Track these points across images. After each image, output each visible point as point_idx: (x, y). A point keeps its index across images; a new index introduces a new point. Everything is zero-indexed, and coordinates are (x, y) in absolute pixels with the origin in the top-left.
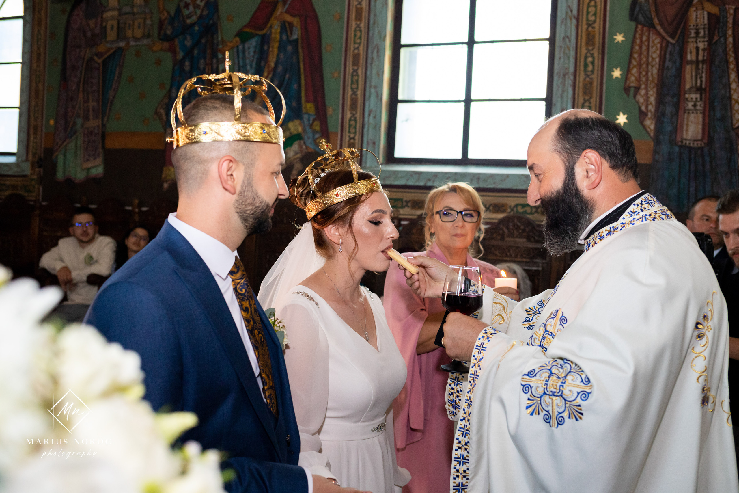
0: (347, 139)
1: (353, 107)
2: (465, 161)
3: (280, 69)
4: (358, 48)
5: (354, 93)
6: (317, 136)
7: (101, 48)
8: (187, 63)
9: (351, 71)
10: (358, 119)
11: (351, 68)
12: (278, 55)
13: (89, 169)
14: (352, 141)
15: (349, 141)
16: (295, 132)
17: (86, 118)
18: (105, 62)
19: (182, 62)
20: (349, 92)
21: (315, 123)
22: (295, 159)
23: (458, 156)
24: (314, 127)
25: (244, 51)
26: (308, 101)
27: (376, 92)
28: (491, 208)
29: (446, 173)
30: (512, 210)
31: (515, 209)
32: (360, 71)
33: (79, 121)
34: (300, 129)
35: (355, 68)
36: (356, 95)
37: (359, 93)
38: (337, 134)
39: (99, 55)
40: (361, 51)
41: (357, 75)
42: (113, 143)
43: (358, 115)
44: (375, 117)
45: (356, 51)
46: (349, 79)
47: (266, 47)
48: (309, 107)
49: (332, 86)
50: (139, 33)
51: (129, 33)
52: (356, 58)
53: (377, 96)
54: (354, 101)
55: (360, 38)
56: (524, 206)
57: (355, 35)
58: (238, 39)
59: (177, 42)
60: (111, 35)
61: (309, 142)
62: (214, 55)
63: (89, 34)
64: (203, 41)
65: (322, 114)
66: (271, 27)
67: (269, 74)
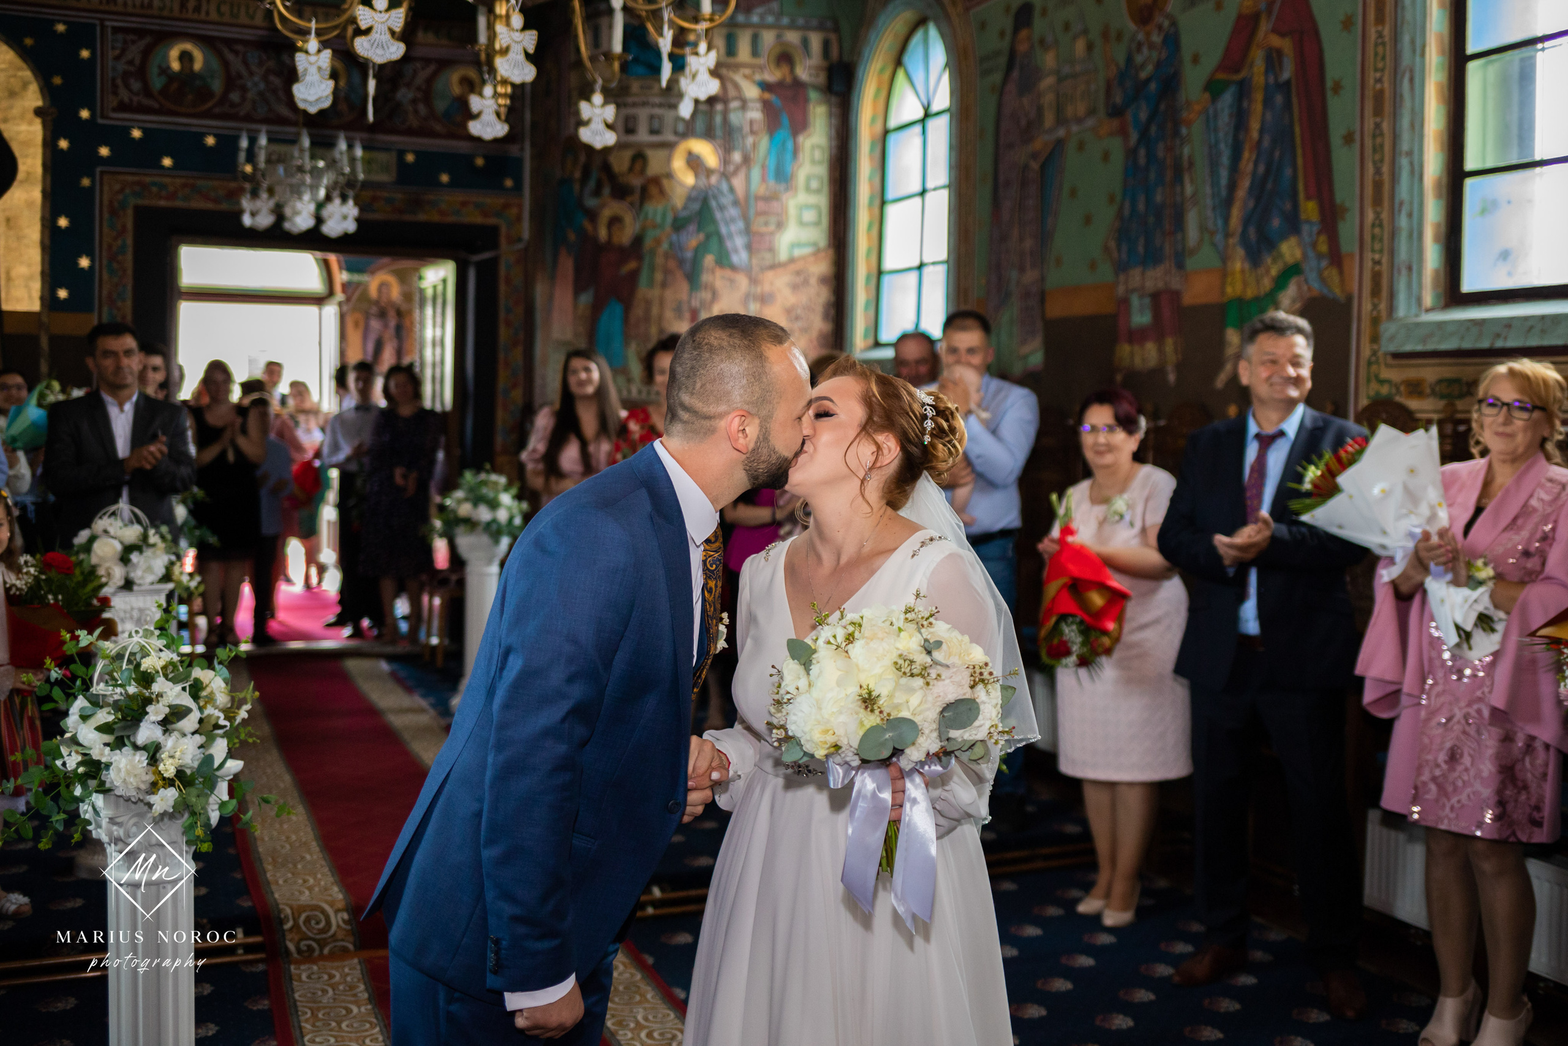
0: (1370, 264)
1: (1377, 201)
3: (1266, 143)
4: (1380, 80)
5: (1378, 171)
7: (1038, 144)
8: (1142, 152)
9: (1372, 126)
10: (1385, 223)
11: (1372, 121)
12: (1264, 115)
13: (1026, 357)
14: (1377, 268)
15: (1373, 269)
16: (1292, 261)
17: (1022, 269)
18: (1043, 167)
19: (1135, 152)
20: (1370, 170)
21: (1321, 239)
24: (1319, 248)
25: (1216, 116)
26: (1308, 198)
27: (1412, 164)
29: (1526, 319)
32: (1385, 126)
33: (1014, 275)
34: (1299, 254)
36: (1382, 174)
37: (1385, 169)
39: (1034, 156)
40: (1386, 85)
41: (1382, 134)
42: (1056, 309)
43: (1385, 216)
44: (1410, 215)
45: (1378, 86)
46: (1368, 143)
47: (1245, 104)
48: (1310, 209)
49: (1343, 160)
50: (1081, 108)
51: (1069, 111)
52: (1379, 96)
53: (1412, 172)
54: (1378, 186)
55: (1383, 58)
57: (1376, 55)
58: (1207, 96)
59: (1129, 116)
60: (1049, 119)
61: (1312, 276)
62: (1176, 133)
63: (1023, 122)
64: (1162, 107)
65: (1331, 216)
66: (1252, 64)
67: (1250, 155)
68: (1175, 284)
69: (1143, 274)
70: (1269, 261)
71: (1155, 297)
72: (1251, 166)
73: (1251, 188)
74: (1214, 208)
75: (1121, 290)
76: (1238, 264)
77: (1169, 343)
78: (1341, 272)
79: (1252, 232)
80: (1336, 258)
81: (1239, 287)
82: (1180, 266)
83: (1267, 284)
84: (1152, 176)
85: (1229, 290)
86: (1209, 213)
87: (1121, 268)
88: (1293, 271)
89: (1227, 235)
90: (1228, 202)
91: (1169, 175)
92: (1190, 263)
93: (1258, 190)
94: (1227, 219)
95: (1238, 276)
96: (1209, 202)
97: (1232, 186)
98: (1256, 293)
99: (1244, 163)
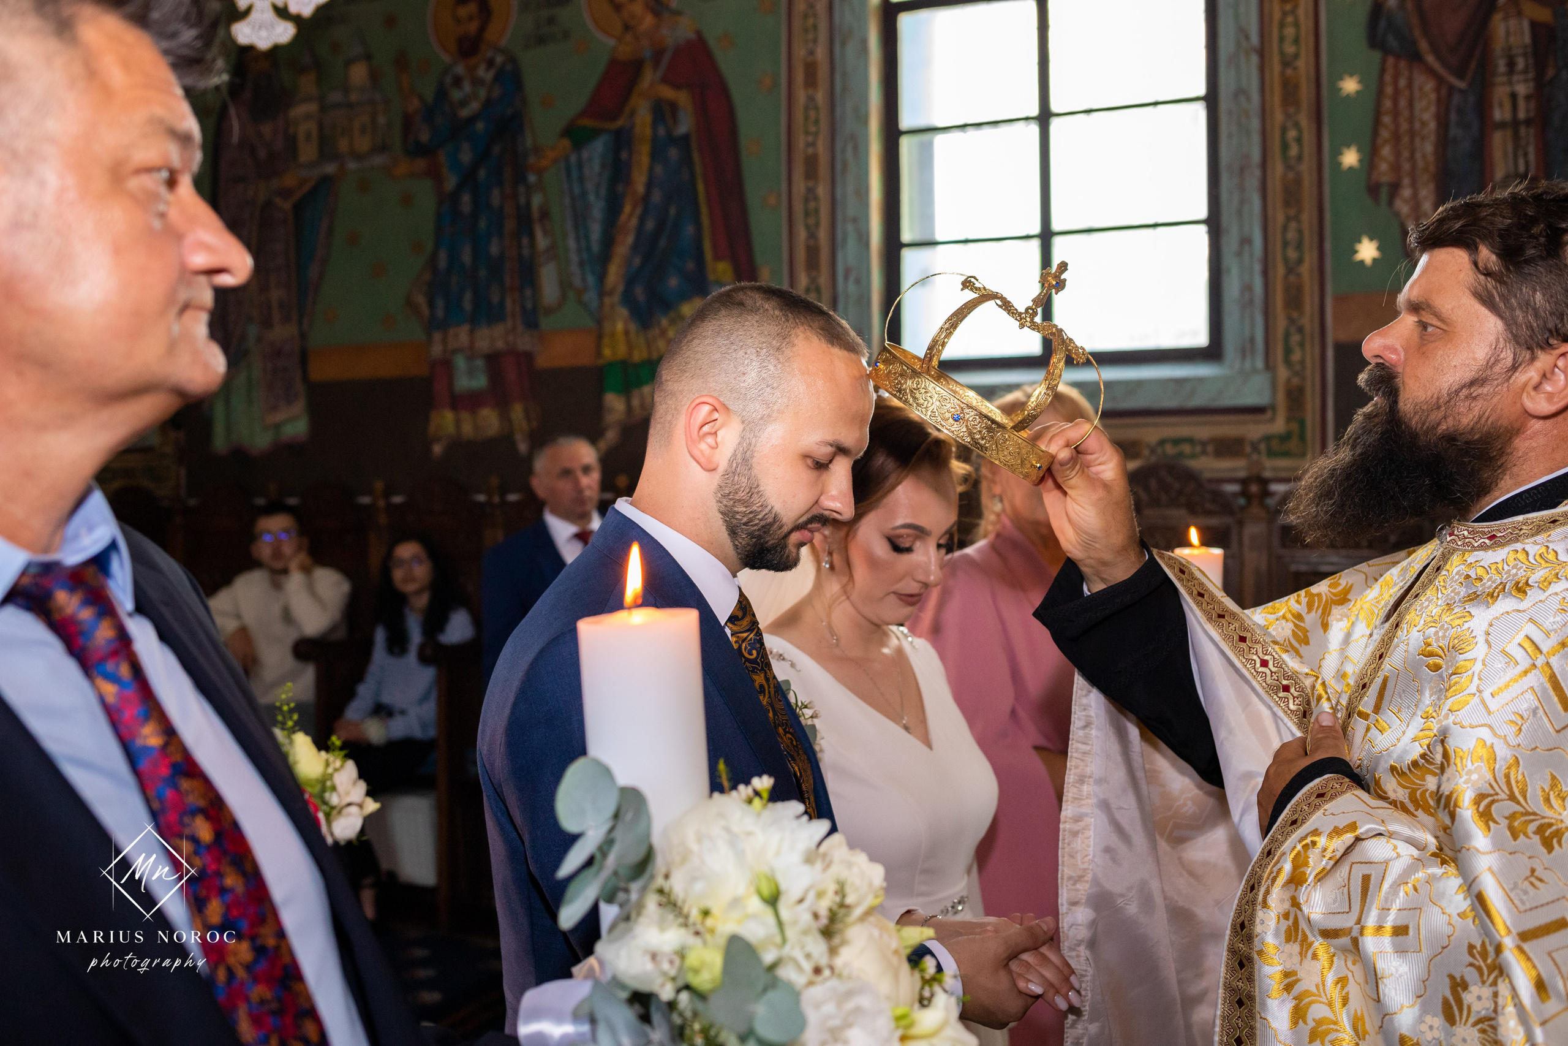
1: (813, 264)
3: (657, 197)
4: (813, 144)
5: (812, 235)
7: (289, 180)
8: (466, 198)
9: (803, 190)
10: (823, 288)
11: (802, 184)
12: (651, 169)
13: (277, 427)
17: (267, 323)
18: (299, 209)
19: (454, 197)
20: (802, 234)
25: (580, 166)
26: (717, 257)
27: (857, 230)
30: (1153, 451)
31: (1159, 450)
32: (822, 191)
33: (253, 331)
36: (816, 239)
37: (823, 234)
39: (285, 193)
40: (821, 149)
41: (816, 198)
42: (324, 370)
43: (823, 281)
44: (858, 281)
45: (810, 150)
46: (798, 208)
47: (624, 155)
48: (721, 269)
49: (768, 223)
50: (363, 144)
51: (343, 145)
52: (811, 163)
53: (859, 239)
54: (813, 252)
55: (817, 122)
56: (1177, 442)
57: (806, 118)
58: (566, 143)
59: (442, 156)
60: (307, 152)
62: (520, 177)
63: (262, 153)
64: (496, 149)
66: (633, 114)
67: (634, 207)
68: (525, 342)
69: (472, 332)
70: (664, 322)
71: (493, 360)
72: (634, 222)
73: (635, 247)
74: (581, 264)
75: (437, 350)
76: (620, 322)
77: (517, 412)
79: (639, 292)
81: (622, 351)
82: (532, 323)
83: (663, 346)
84: (483, 224)
85: (607, 352)
86: (574, 268)
87: (434, 325)
89: (602, 294)
90: (605, 257)
91: (510, 225)
92: (546, 323)
93: (646, 246)
94: (602, 277)
95: (621, 338)
96: (574, 258)
97: (608, 242)
98: (645, 355)
99: (623, 217)
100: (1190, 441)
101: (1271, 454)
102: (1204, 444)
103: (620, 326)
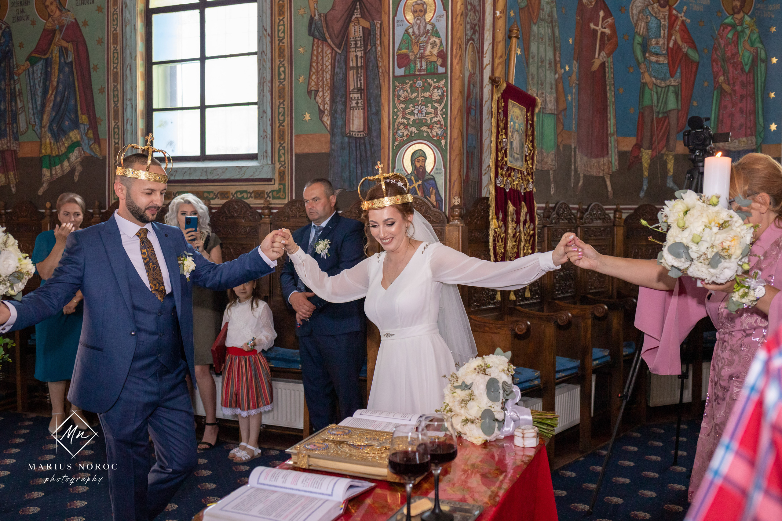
0: (113, 144)
1: (116, 118)
2: (204, 157)
3: (61, 87)
4: (116, 68)
5: (116, 105)
6: (91, 143)
9: (113, 86)
10: (120, 127)
11: (112, 84)
12: (59, 75)
14: (117, 145)
15: (115, 145)
16: (75, 140)
20: (112, 105)
21: (89, 132)
22: (76, 163)
23: (198, 153)
24: (88, 135)
25: (33, 73)
26: (83, 114)
27: (132, 104)
28: (219, 196)
29: (183, 168)
30: (233, 196)
31: (235, 195)
32: (119, 87)
34: (79, 138)
35: (116, 84)
36: (118, 107)
37: (119, 105)
38: (106, 140)
40: (119, 70)
41: (117, 90)
43: (119, 124)
44: (131, 125)
45: (115, 70)
46: (111, 93)
47: (49, 69)
48: (84, 119)
49: (100, 100)
52: (116, 75)
53: (132, 107)
54: (116, 112)
55: (117, 58)
56: (242, 192)
57: (114, 57)
58: (28, 63)
61: (86, 148)
62: (11, 77)
65: (94, 124)
66: (52, 53)
67: (52, 92)
68: (14, 146)
70: (64, 139)
72: (53, 97)
73: (53, 106)
74: (34, 115)
76: (48, 139)
77: (11, 174)
78: (100, 146)
79: (54, 126)
80: (97, 140)
81: (49, 151)
82: (16, 138)
83: (63, 149)
85: (43, 151)
86: (31, 116)
88: (76, 144)
89: (41, 127)
90: (42, 112)
91: (8, 97)
93: (57, 108)
94: (41, 120)
95: (49, 145)
96: (31, 112)
97: (44, 105)
98: (57, 153)
99: (49, 95)
100: (245, 192)
101: (274, 198)
102: (251, 194)
103: (48, 141)
